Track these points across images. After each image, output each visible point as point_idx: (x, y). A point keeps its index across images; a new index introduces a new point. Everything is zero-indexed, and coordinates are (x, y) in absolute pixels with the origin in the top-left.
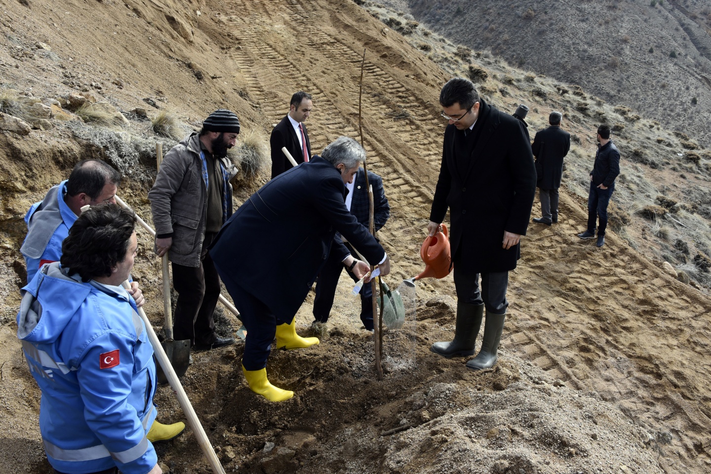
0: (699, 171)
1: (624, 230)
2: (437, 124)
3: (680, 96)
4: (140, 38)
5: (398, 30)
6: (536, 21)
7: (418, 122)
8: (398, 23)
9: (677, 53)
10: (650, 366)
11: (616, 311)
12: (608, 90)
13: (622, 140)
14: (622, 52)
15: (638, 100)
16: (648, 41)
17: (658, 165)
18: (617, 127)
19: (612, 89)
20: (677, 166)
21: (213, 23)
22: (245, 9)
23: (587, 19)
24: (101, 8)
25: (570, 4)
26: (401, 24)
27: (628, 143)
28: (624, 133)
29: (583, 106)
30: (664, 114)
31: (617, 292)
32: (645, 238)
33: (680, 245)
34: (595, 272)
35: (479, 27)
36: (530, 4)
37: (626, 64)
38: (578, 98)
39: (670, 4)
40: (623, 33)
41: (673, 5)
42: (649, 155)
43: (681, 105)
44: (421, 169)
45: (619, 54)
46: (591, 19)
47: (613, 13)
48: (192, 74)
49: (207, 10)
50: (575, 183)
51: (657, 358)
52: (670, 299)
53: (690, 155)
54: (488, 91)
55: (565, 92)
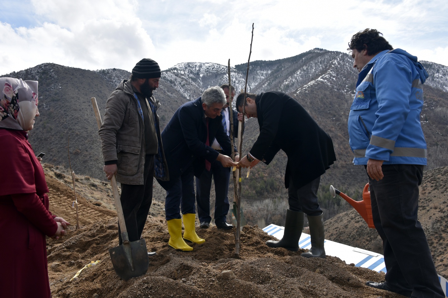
3: (162, 192)
6: (82, 155)
35: (46, 159)
36: (77, 146)
43: (163, 196)
54: (69, 182)
55: (106, 184)
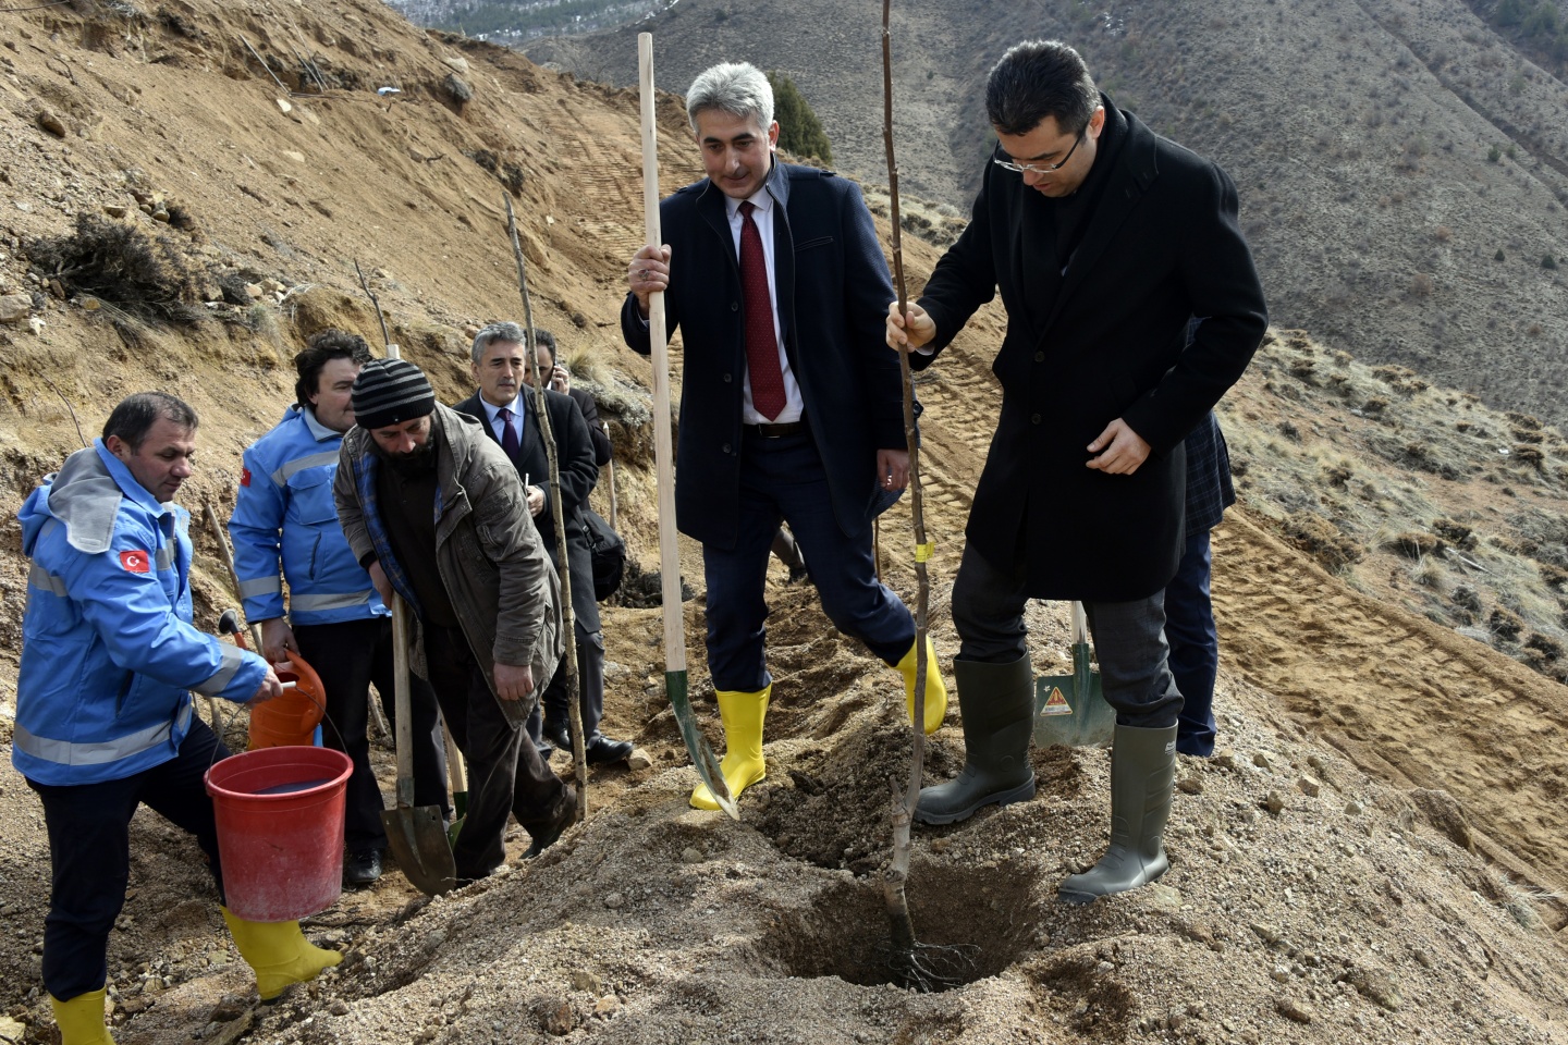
0: (1543, 482)
1: (1349, 570)
2: (988, 390)
4: (480, 263)
5: (924, 237)
7: (956, 388)
8: (925, 224)
9: (1556, 259)
10: (1305, 703)
11: (1265, 639)
12: (1413, 346)
13: (1383, 428)
14: (1436, 263)
15: (1481, 365)
16: (1490, 237)
17: (1457, 473)
18: (1374, 403)
19: (1422, 344)
20: (1497, 473)
21: (576, 238)
22: (631, 210)
23: (1353, 196)
24: (416, 218)
25: (1313, 165)
26: (930, 224)
27: (1397, 433)
28: (1388, 415)
29: (1305, 367)
30: (1543, 393)
31: (1270, 616)
32: (1395, 587)
33: (1462, 596)
34: (1237, 590)
37: (1447, 287)
38: (1299, 355)
39: (1531, 155)
40: (1435, 221)
41: (1538, 155)
42: (1441, 454)
44: (961, 460)
45: (1430, 267)
46: (1362, 196)
47: (1408, 181)
48: (567, 319)
49: (560, 213)
50: (1264, 497)
51: (1318, 693)
52: (1355, 622)
53: (1523, 451)
